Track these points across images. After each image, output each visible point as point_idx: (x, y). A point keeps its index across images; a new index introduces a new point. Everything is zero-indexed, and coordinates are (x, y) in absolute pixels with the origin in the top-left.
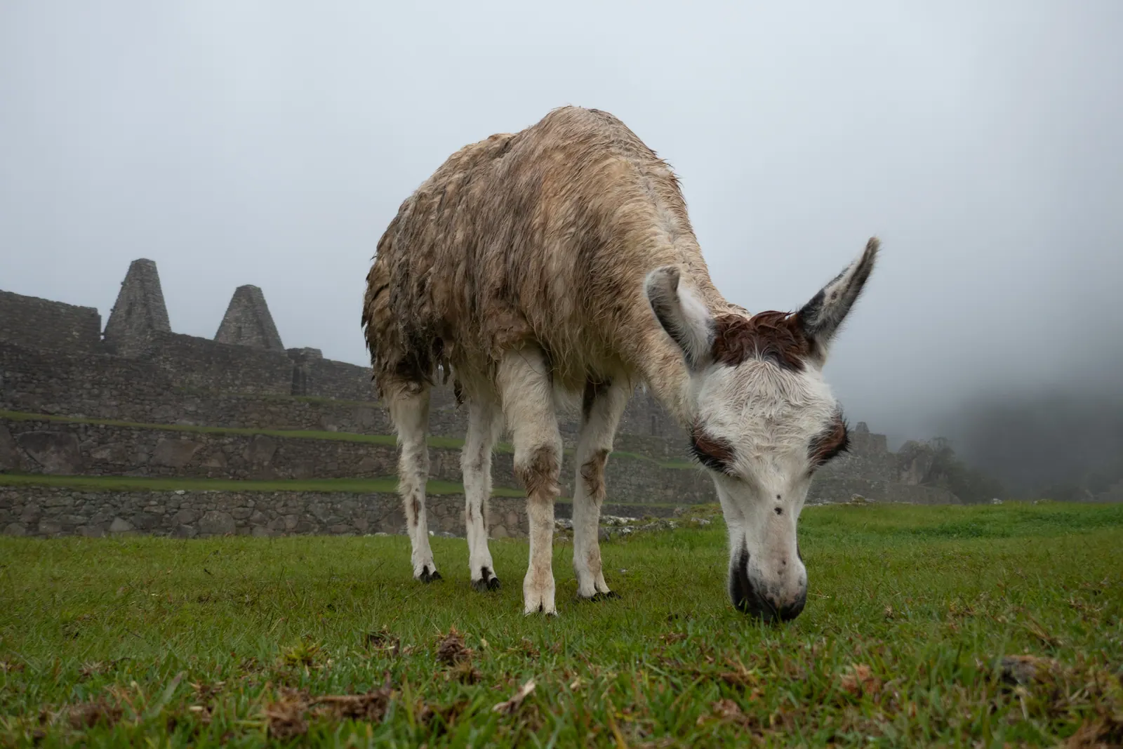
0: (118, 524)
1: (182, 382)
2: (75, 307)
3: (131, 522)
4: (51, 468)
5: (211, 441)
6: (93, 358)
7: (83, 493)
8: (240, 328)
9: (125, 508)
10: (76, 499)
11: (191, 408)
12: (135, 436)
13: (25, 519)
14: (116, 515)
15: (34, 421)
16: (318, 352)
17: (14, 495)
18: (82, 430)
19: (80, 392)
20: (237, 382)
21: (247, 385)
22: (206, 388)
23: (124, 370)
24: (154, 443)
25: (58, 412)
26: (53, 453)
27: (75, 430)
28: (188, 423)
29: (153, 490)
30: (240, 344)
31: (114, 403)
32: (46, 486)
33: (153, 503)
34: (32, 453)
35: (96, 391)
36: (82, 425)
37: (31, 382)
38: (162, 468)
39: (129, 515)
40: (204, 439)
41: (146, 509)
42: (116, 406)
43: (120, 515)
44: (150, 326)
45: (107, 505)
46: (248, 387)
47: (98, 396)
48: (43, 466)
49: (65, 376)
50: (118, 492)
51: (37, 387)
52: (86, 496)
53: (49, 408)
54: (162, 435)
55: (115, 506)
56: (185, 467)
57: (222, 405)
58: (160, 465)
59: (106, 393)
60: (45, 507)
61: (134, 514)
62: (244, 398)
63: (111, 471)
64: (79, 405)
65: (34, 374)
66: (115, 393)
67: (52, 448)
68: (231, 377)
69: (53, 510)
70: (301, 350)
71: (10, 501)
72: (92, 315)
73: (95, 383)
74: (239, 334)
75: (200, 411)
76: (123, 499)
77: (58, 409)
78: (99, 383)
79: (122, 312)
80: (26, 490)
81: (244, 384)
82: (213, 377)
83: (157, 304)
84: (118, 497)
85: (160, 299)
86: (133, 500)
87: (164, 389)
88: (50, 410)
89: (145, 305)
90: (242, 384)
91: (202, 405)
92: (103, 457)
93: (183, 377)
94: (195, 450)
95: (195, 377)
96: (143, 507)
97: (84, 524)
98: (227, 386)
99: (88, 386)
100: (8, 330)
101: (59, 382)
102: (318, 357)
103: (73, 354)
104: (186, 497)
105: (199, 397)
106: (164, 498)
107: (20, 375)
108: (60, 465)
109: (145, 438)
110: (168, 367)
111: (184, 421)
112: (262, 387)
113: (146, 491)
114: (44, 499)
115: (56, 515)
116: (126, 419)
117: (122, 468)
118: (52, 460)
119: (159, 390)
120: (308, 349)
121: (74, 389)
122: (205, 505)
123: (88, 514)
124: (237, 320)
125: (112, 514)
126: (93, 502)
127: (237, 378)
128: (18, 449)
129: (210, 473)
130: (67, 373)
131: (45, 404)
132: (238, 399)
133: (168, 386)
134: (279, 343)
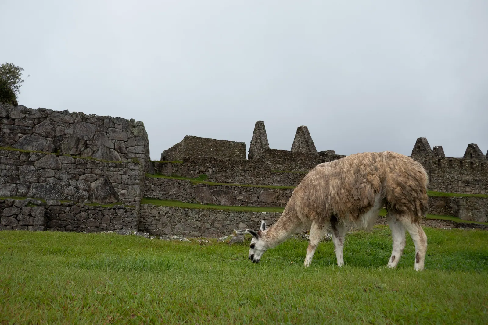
0: (242, 225)
1: (275, 168)
2: (237, 142)
3: (246, 224)
4: (223, 203)
5: (281, 192)
6: (241, 161)
7: (229, 212)
8: (300, 144)
9: (244, 218)
10: (226, 215)
11: (278, 179)
12: (252, 190)
13: (210, 221)
14: (241, 221)
15: (217, 186)
16: (334, 152)
17: (206, 213)
18: (233, 188)
19: (238, 174)
20: (297, 167)
21: (301, 168)
22: (285, 170)
23: (252, 165)
24: (259, 193)
25: (230, 182)
26: (224, 197)
27: (230, 189)
28: (277, 185)
29: (254, 212)
30: (300, 151)
31: (249, 178)
32: (216, 209)
33: (254, 217)
34: (217, 197)
35: (243, 174)
36: (233, 187)
37: (221, 171)
38: (262, 203)
39: (245, 221)
40: (279, 191)
41: (252, 219)
42: (250, 179)
43: (242, 221)
44: (261, 147)
45: (237, 217)
46: (302, 169)
47: (244, 175)
48: (221, 202)
49: (232, 168)
50: (241, 212)
51: (223, 173)
52: (230, 214)
53: (227, 181)
54: (262, 190)
55: (240, 218)
56: (271, 203)
57: (290, 177)
58: (262, 202)
59: (247, 174)
60: (216, 217)
61: (247, 221)
62: (299, 174)
63: (244, 204)
64: (237, 179)
65: (222, 168)
66: (249, 174)
67: (223, 195)
68: (294, 165)
69: (219, 219)
70: (325, 152)
71: (204, 215)
72: (243, 145)
73: (243, 170)
74: (299, 147)
75: (281, 180)
76: (243, 215)
77: (230, 181)
78: (244, 170)
79: (254, 143)
80: (210, 211)
81: (300, 168)
82: (287, 166)
83: (264, 138)
84: (241, 214)
85: (265, 136)
86: (247, 215)
87: (267, 171)
88: (228, 181)
89: (260, 139)
90: (299, 168)
91: (282, 177)
92: (241, 198)
93: (275, 166)
94: (275, 196)
95: (279, 166)
96: (250, 218)
97: (229, 224)
98: (293, 169)
99: (240, 172)
100: (215, 153)
101: (231, 171)
102: (334, 154)
103: (234, 160)
104: (267, 215)
105: (281, 174)
106: (258, 215)
107: (217, 169)
108: (226, 201)
109: (256, 191)
110: (269, 162)
111: (276, 184)
112: (308, 169)
113: (251, 212)
114: (215, 214)
115: (220, 220)
116: (254, 184)
117: (248, 203)
118: (223, 200)
119: (265, 172)
120: (328, 151)
121: (235, 173)
122: (274, 218)
123: (231, 220)
124: (298, 141)
125: (239, 221)
126: (232, 216)
127: (297, 166)
128: (212, 196)
129: (281, 205)
130: (233, 167)
131: (226, 179)
132: (297, 174)
133: (269, 170)
134: (315, 150)
